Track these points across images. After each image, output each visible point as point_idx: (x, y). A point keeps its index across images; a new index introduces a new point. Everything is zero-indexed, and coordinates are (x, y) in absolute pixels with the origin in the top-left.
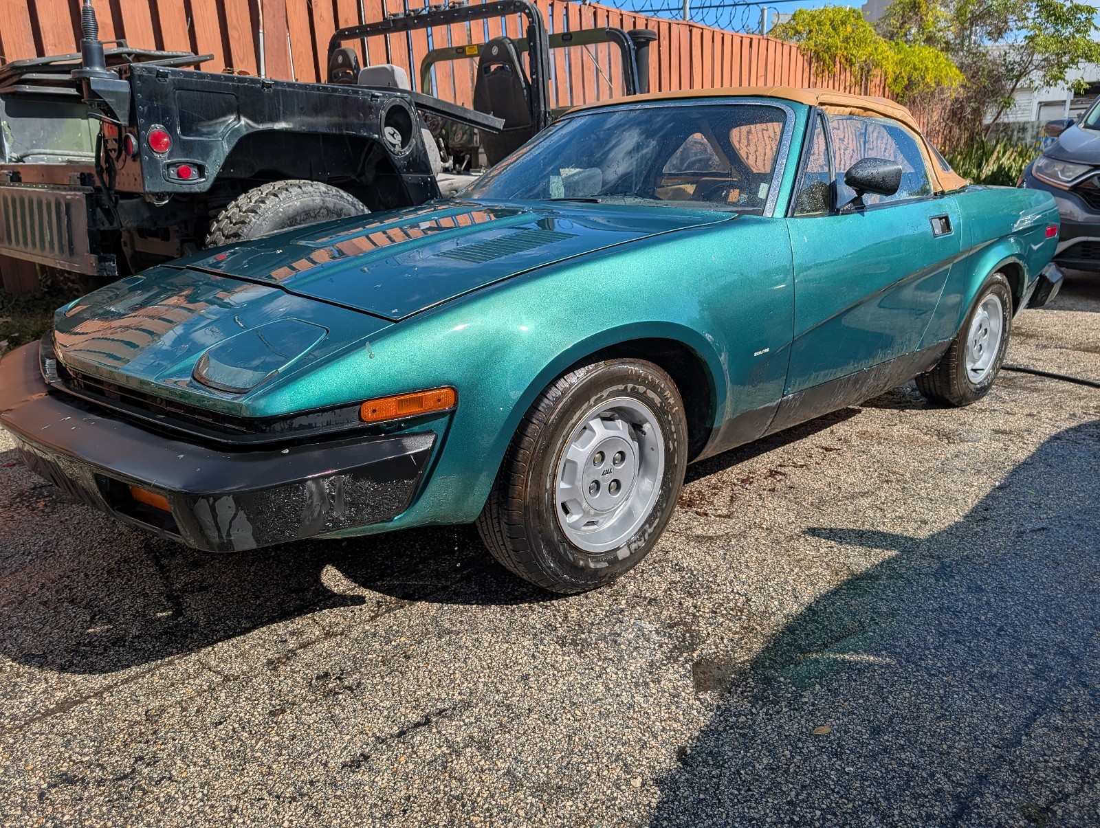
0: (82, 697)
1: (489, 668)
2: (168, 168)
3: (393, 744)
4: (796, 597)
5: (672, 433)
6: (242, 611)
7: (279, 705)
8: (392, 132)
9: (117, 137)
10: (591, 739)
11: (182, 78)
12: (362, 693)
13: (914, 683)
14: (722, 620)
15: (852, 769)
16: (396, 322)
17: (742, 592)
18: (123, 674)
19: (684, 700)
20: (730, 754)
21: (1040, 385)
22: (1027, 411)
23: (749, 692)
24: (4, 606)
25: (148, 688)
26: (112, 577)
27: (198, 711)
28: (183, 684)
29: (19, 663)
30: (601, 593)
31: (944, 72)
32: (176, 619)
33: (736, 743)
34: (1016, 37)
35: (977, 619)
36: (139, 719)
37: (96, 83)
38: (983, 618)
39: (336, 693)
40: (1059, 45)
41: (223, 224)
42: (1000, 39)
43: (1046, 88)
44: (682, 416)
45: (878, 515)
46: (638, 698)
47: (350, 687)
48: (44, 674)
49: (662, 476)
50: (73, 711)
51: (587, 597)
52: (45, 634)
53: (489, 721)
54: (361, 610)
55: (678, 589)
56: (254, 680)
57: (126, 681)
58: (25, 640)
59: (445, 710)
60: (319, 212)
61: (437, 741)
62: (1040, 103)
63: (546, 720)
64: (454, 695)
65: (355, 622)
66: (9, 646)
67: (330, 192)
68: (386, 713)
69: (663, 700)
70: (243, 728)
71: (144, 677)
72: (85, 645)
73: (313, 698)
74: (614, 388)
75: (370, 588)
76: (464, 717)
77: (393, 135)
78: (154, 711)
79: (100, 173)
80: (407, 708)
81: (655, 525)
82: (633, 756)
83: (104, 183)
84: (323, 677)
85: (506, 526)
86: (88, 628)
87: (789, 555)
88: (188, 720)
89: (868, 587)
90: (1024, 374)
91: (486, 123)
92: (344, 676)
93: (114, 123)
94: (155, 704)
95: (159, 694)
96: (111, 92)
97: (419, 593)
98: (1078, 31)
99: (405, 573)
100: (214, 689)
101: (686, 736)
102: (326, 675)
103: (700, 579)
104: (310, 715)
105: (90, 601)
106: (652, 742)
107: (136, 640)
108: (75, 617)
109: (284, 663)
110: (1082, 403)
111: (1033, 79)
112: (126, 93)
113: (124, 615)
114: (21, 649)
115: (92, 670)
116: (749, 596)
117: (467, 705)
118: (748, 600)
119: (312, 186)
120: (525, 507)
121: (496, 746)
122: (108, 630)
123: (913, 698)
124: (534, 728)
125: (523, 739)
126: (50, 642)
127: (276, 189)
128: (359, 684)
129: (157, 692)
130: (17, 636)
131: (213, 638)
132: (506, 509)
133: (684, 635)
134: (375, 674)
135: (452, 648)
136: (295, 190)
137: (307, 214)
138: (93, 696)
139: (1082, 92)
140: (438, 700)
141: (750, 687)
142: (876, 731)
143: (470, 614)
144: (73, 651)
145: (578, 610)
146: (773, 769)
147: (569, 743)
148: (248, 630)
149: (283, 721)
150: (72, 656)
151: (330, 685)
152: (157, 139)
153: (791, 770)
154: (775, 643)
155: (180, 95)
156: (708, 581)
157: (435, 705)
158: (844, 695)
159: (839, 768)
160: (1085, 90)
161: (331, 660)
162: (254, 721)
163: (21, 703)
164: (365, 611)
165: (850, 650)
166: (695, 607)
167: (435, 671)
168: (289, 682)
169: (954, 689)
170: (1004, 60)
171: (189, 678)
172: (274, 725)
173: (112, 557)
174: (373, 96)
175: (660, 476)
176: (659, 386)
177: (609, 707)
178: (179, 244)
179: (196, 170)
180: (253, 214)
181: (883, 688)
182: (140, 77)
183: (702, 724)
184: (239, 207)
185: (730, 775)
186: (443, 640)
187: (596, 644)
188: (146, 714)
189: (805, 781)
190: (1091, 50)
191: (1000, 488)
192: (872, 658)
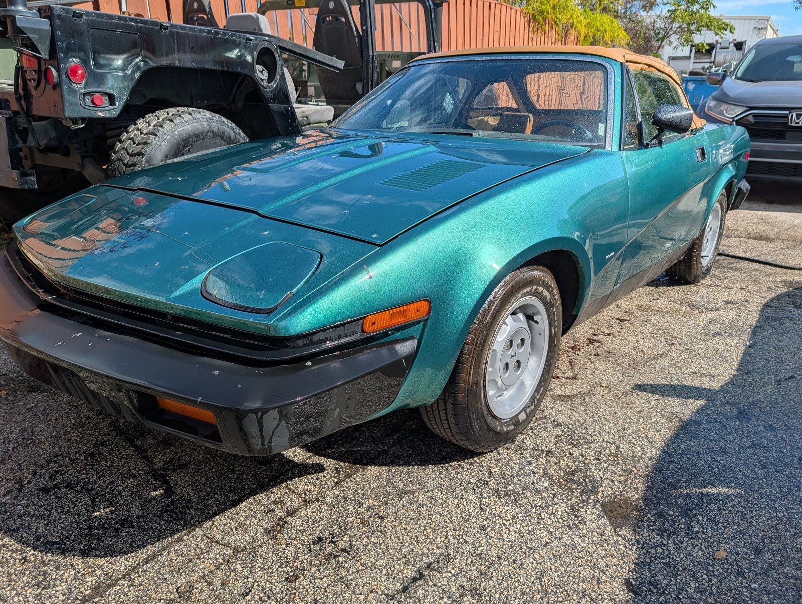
0: (112, 580)
1: (451, 522)
2: (84, 96)
3: (402, 600)
4: (651, 443)
5: (555, 321)
6: (225, 485)
7: (291, 571)
8: (261, 70)
9: (37, 69)
10: (556, 579)
11: (94, 18)
12: (357, 554)
13: (765, 508)
14: (606, 465)
15: (756, 586)
16: (381, 246)
17: (611, 441)
18: (142, 554)
19: (609, 537)
20: (665, 582)
21: (737, 265)
22: (739, 286)
23: (653, 526)
24: (5, 495)
25: (169, 566)
26: (97, 460)
27: (223, 584)
28: (199, 558)
29: (41, 551)
30: (508, 449)
31: (616, 34)
32: (170, 497)
33: (665, 572)
34: (662, 10)
35: (781, 452)
36: (172, 596)
37: (22, 21)
38: (785, 450)
39: (336, 557)
40: (690, 17)
41: (126, 145)
42: (650, 11)
43: (681, 48)
44: (560, 308)
45: (678, 372)
46: (576, 539)
47: (345, 549)
48: (68, 561)
49: (546, 355)
50: (109, 595)
51: (499, 453)
52: (55, 520)
53: (471, 571)
54: (324, 476)
55: (564, 442)
56: (260, 550)
57: (146, 561)
58: (38, 528)
59: (431, 564)
60: (206, 135)
61: (437, 593)
62: (669, 57)
63: (515, 565)
64: (433, 549)
65: (324, 488)
66: (25, 535)
67: (214, 118)
68: (384, 571)
69: (595, 539)
70: (269, 596)
71: (161, 555)
72: (96, 529)
73: (318, 562)
74: (525, 291)
75: (325, 456)
76: (450, 569)
77: (261, 72)
78: (183, 588)
79: (18, 100)
80: (400, 565)
81: (541, 392)
82: (595, 591)
83: (23, 109)
84: (318, 542)
85: (452, 405)
86: (93, 512)
87: (630, 408)
88: (217, 593)
89: (697, 431)
90: (724, 258)
91: (331, 64)
92: (335, 539)
93: (34, 56)
94: (182, 581)
95: (181, 571)
96: (34, 29)
97: (366, 458)
98: (702, 8)
99: (347, 441)
100: (228, 561)
101: (626, 570)
102: (320, 540)
103: (576, 432)
104: (322, 579)
105: (85, 485)
106: (604, 578)
107: (141, 520)
108: (77, 501)
109: (279, 531)
110: (771, 279)
111: (672, 40)
112: (47, 30)
113: (121, 496)
114: (38, 538)
115: (111, 552)
116: (617, 443)
117: (448, 558)
118: (618, 447)
119: (199, 113)
120: (468, 390)
121: (485, 593)
122: (112, 512)
123: (769, 521)
124: (509, 573)
125: (505, 584)
126: (63, 528)
127: (170, 115)
128: (351, 546)
129: (179, 569)
130: (29, 524)
131: (209, 513)
132: (453, 393)
133: (585, 480)
134: (361, 535)
135: (415, 506)
136: (187, 117)
137: (197, 137)
138: (122, 578)
139: (704, 51)
140: (422, 555)
141: (652, 522)
142: (758, 552)
143: (415, 474)
144: (87, 535)
145: (497, 465)
146: (701, 591)
147: (541, 585)
148: (235, 503)
149: (301, 587)
150: (88, 540)
151: (328, 549)
152: (74, 71)
153: (714, 591)
154: (652, 482)
155: (93, 34)
156: (582, 433)
157: (422, 560)
158: (721, 523)
159: (747, 585)
160: (706, 50)
161: (319, 526)
162: (275, 589)
163: (57, 591)
164: (328, 477)
165: (708, 484)
166: (583, 456)
167: (409, 528)
168: (291, 549)
169: (793, 511)
170: (654, 26)
171: (202, 553)
172: (294, 591)
173: (89, 441)
174: (248, 39)
175: (545, 355)
176: (550, 286)
177: (558, 549)
178: (80, 160)
179: (107, 98)
180: (153, 137)
181: (746, 514)
182: (59, 16)
183: (633, 558)
184: (140, 130)
185: (673, 600)
186: (404, 500)
187: (523, 493)
188: (177, 592)
189: (728, 600)
190: (710, 22)
191: (750, 346)
192: (727, 490)
